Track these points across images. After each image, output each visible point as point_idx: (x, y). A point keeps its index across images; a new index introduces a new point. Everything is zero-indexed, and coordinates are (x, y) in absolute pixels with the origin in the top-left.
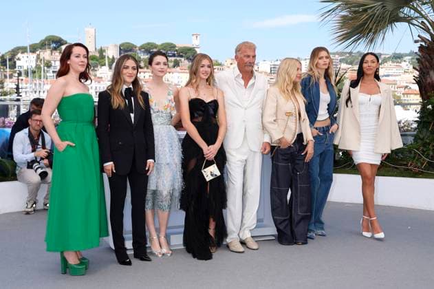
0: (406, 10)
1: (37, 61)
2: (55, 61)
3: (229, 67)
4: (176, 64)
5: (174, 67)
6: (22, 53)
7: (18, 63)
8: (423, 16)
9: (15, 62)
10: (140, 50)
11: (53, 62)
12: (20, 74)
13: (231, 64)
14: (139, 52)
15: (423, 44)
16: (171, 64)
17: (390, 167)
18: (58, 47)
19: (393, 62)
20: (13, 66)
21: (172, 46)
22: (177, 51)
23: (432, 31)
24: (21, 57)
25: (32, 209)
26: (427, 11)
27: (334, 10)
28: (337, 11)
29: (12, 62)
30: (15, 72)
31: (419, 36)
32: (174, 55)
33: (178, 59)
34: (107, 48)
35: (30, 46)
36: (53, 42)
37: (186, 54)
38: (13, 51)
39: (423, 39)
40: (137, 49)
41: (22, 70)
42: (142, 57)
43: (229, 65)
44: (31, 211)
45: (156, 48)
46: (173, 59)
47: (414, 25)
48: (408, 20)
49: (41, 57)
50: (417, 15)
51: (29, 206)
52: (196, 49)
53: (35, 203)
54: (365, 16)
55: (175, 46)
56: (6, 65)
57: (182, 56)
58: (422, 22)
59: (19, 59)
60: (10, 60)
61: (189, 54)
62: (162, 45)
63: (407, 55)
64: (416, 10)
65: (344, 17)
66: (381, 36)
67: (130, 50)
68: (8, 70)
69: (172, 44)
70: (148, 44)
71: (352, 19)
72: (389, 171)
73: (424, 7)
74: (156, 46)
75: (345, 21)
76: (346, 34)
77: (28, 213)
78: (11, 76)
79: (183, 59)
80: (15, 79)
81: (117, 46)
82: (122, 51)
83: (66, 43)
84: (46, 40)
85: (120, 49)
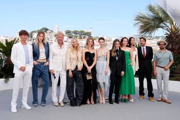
0: (162, 24)
4: (84, 37)
5: (84, 38)
6: (35, 33)
7: (33, 36)
8: (167, 26)
9: (32, 36)
10: (73, 32)
12: (33, 40)
15: (167, 35)
16: (83, 38)
18: (46, 31)
19: (156, 39)
20: (32, 37)
21: (83, 32)
22: (85, 33)
23: (170, 31)
24: (34, 34)
26: (168, 25)
27: (138, 23)
28: (139, 24)
29: (31, 36)
30: (32, 39)
31: (166, 33)
32: (84, 35)
33: (85, 36)
35: (38, 30)
36: (45, 29)
38: (32, 32)
39: (167, 34)
41: (34, 38)
42: (73, 35)
46: (83, 36)
47: (164, 29)
48: (162, 27)
50: (165, 26)
54: (148, 26)
56: (29, 37)
57: (86, 35)
58: (167, 28)
59: (33, 35)
60: (31, 35)
61: (89, 34)
62: (80, 31)
63: (161, 37)
64: (165, 24)
65: (142, 26)
66: (154, 32)
67: (69, 33)
68: (30, 38)
69: (83, 31)
70: (75, 31)
71: (144, 26)
73: (168, 23)
75: (142, 27)
76: (142, 31)
78: (31, 40)
79: (86, 36)
80: (32, 41)
81: (65, 31)
82: (67, 33)
83: (49, 30)
84: (42, 29)
85: (66, 32)
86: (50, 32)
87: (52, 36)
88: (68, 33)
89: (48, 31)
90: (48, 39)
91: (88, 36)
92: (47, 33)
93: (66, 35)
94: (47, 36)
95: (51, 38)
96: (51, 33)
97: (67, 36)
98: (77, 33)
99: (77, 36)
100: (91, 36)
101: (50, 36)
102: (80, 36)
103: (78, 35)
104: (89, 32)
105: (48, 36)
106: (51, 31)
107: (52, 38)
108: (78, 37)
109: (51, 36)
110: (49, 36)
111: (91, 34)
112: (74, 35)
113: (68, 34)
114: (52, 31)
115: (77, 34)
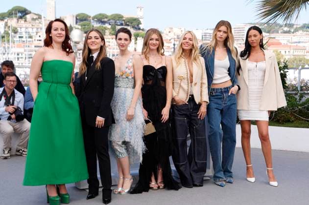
1: (5, 28)
2: (21, 28)
3: (167, 35)
10: (93, 19)
11: (19, 29)
13: (170, 32)
14: (92, 21)
17: (303, 120)
18: (23, 16)
21: (120, 17)
22: (124, 21)
25: (9, 155)
32: (122, 24)
34: (66, 17)
36: (19, 12)
37: (132, 23)
40: (91, 18)
43: (168, 33)
44: (8, 157)
45: (106, 18)
49: (9, 24)
51: (6, 152)
52: (140, 20)
53: (10, 149)
55: (123, 17)
57: (128, 25)
61: (135, 24)
62: (112, 15)
67: (85, 20)
69: (120, 15)
70: (100, 14)
72: (302, 123)
74: (106, 17)
77: (6, 158)
81: (73, 16)
82: (78, 21)
83: (30, 13)
84: (13, 10)
85: (77, 19)
86: (33, 19)
87: (39, 30)
88: (81, 20)
89: (28, 16)
90: (31, 37)
91: (133, 27)
92: (25, 21)
93: (77, 26)
94: (26, 28)
95: (37, 33)
96: (37, 21)
97: (78, 29)
98: (106, 20)
99: (106, 29)
100: (139, 29)
101: (35, 30)
102: (113, 28)
103: (108, 26)
104: (135, 16)
105: (30, 30)
106: (37, 17)
107: (39, 34)
108: (107, 32)
109: (37, 29)
110: (33, 29)
111: (140, 23)
112: (96, 25)
113: (82, 23)
114: (40, 17)
115: (104, 23)
